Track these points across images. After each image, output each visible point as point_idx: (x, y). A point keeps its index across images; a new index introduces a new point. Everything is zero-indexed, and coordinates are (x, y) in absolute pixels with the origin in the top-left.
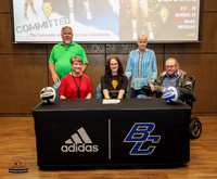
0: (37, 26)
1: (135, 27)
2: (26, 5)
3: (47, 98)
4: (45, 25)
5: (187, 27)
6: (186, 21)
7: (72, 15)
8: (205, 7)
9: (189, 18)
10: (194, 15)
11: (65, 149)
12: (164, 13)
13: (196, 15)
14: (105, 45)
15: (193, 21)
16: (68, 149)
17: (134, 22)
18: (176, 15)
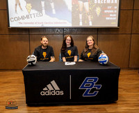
0: (23, 18)
1: (81, 18)
2: (16, 5)
3: (31, 62)
4: (28, 17)
5: (112, 18)
6: (111, 15)
7: (44, 11)
8: (122, 6)
9: (112, 13)
10: (115, 11)
11: (43, 94)
12: (98, 10)
13: (117, 11)
14: (63, 29)
15: (115, 15)
16: (45, 94)
17: (81, 16)
18: (105, 11)
